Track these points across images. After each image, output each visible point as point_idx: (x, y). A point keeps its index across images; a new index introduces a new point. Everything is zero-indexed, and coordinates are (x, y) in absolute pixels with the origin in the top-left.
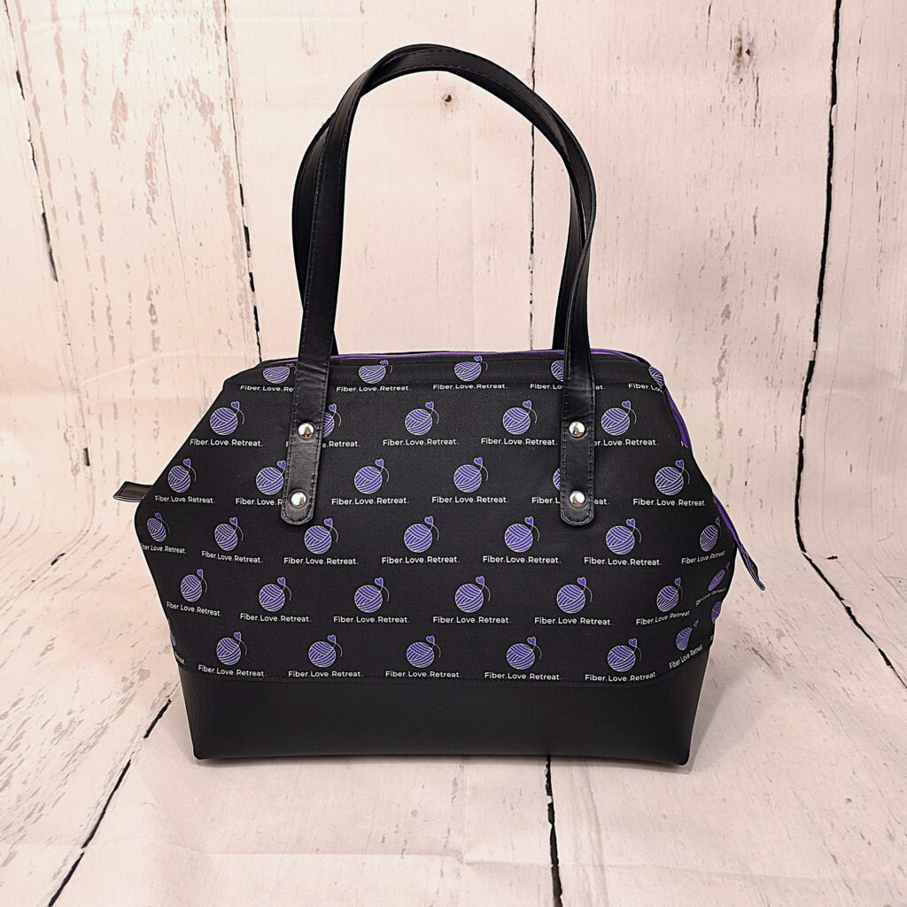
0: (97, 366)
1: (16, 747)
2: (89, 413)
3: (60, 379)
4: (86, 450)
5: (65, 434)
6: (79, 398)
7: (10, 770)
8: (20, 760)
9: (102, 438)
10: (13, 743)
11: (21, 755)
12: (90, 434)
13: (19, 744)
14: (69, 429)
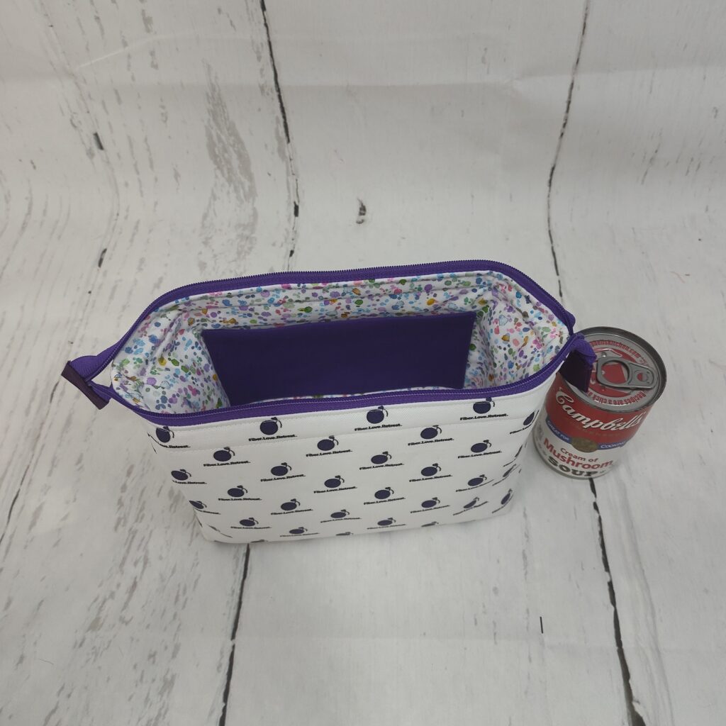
0: (87, 49)
2: (91, 99)
3: (51, 63)
4: (96, 135)
5: (71, 121)
6: (76, 84)
8: (149, 531)
9: (109, 123)
10: (139, 514)
11: (148, 526)
12: (96, 120)
13: (143, 516)
14: (74, 115)
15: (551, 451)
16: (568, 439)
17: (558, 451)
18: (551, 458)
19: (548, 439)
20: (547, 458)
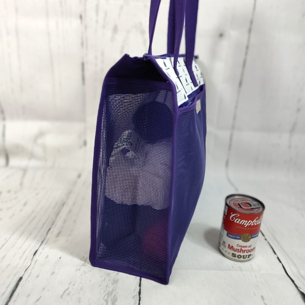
15: (232, 250)
16: (239, 237)
17: (235, 247)
18: (233, 254)
19: (230, 244)
20: (230, 256)
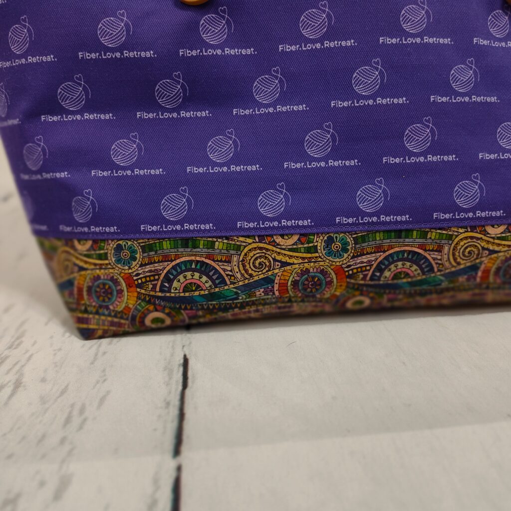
1: (19, 345)
7: (17, 368)
8: (28, 355)
10: (14, 342)
11: (27, 351)
13: (21, 343)
